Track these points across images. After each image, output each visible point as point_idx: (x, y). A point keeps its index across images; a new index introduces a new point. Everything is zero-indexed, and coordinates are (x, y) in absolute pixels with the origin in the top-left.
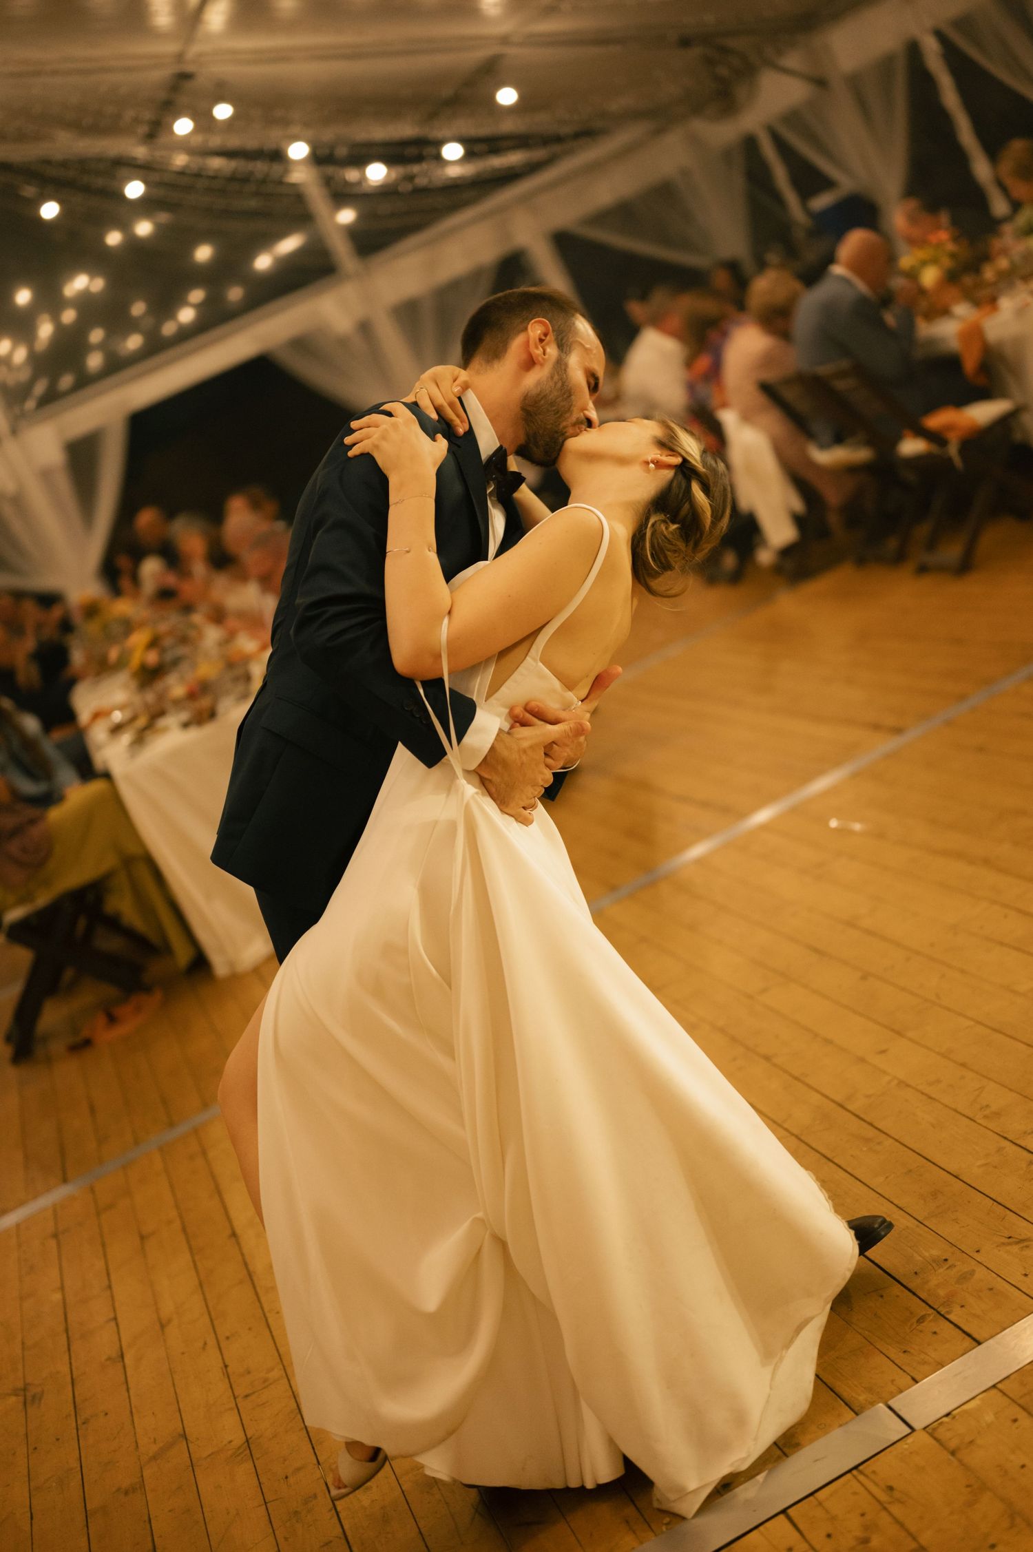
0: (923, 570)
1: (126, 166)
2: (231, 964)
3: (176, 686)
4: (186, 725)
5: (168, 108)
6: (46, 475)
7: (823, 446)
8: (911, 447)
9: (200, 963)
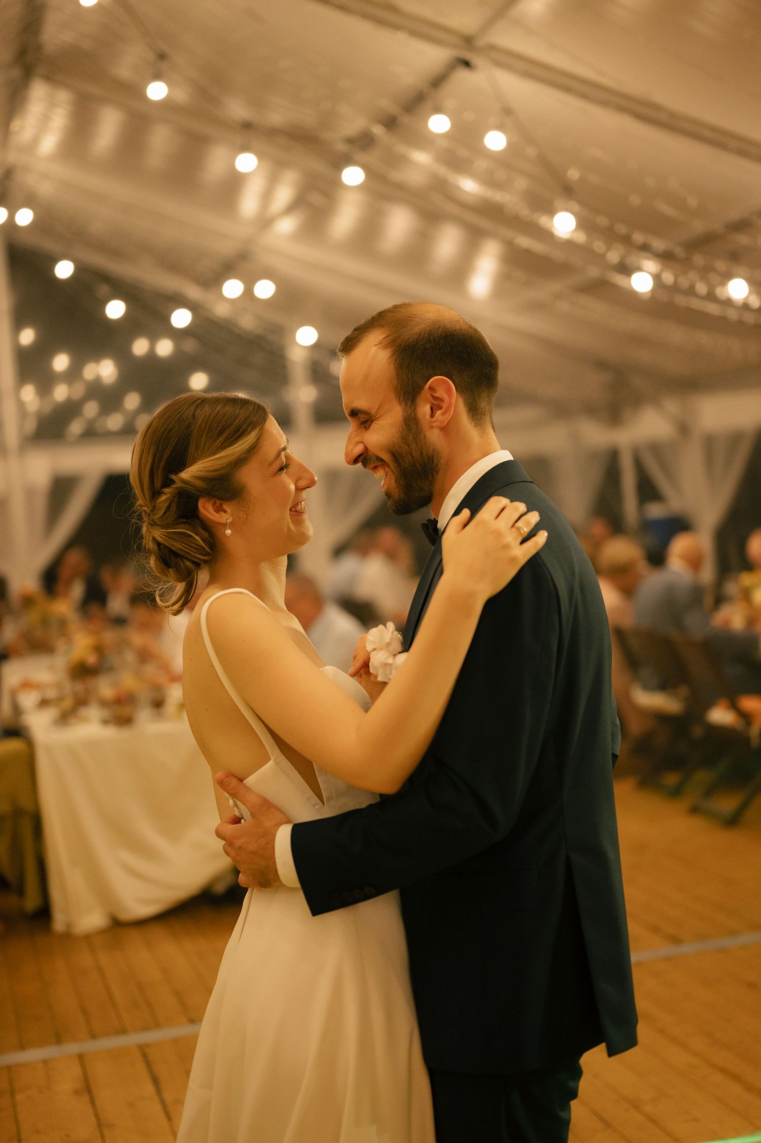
0: (695, 810)
1: (179, 301)
2: (69, 925)
3: (105, 688)
4: (105, 722)
5: (228, 269)
6: (30, 493)
7: (647, 687)
8: (720, 715)
9: (44, 914)
